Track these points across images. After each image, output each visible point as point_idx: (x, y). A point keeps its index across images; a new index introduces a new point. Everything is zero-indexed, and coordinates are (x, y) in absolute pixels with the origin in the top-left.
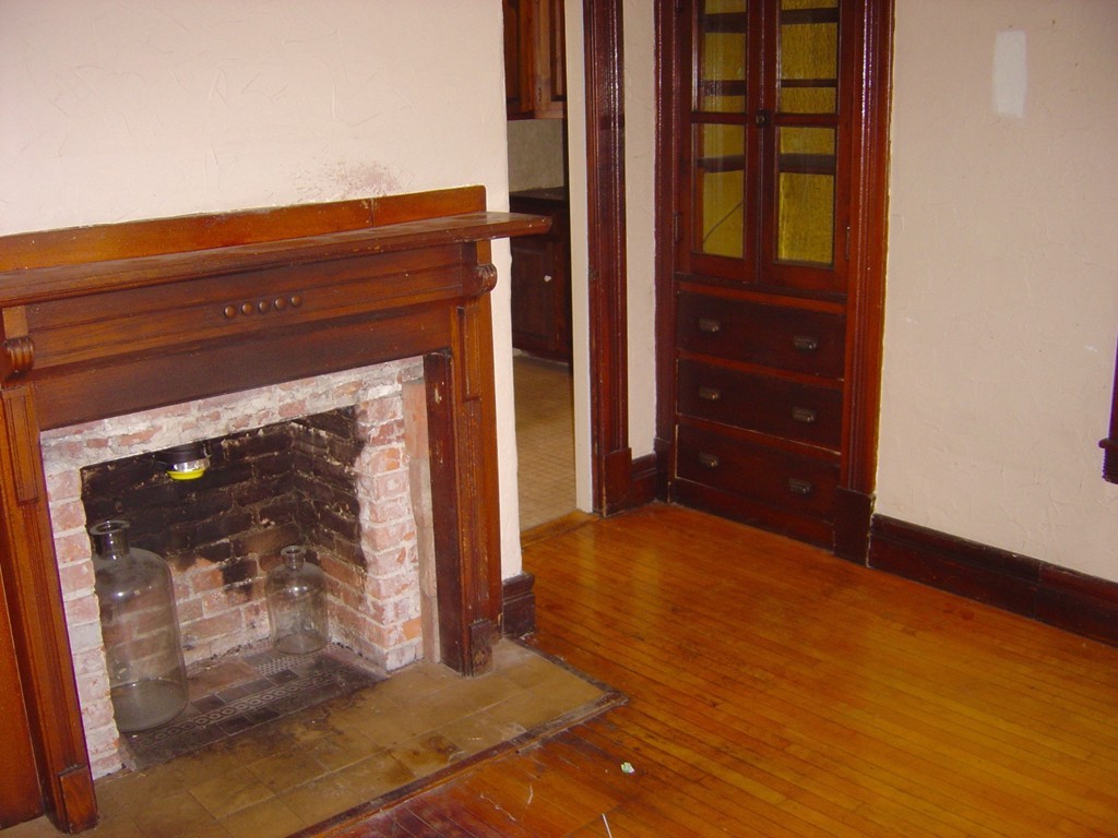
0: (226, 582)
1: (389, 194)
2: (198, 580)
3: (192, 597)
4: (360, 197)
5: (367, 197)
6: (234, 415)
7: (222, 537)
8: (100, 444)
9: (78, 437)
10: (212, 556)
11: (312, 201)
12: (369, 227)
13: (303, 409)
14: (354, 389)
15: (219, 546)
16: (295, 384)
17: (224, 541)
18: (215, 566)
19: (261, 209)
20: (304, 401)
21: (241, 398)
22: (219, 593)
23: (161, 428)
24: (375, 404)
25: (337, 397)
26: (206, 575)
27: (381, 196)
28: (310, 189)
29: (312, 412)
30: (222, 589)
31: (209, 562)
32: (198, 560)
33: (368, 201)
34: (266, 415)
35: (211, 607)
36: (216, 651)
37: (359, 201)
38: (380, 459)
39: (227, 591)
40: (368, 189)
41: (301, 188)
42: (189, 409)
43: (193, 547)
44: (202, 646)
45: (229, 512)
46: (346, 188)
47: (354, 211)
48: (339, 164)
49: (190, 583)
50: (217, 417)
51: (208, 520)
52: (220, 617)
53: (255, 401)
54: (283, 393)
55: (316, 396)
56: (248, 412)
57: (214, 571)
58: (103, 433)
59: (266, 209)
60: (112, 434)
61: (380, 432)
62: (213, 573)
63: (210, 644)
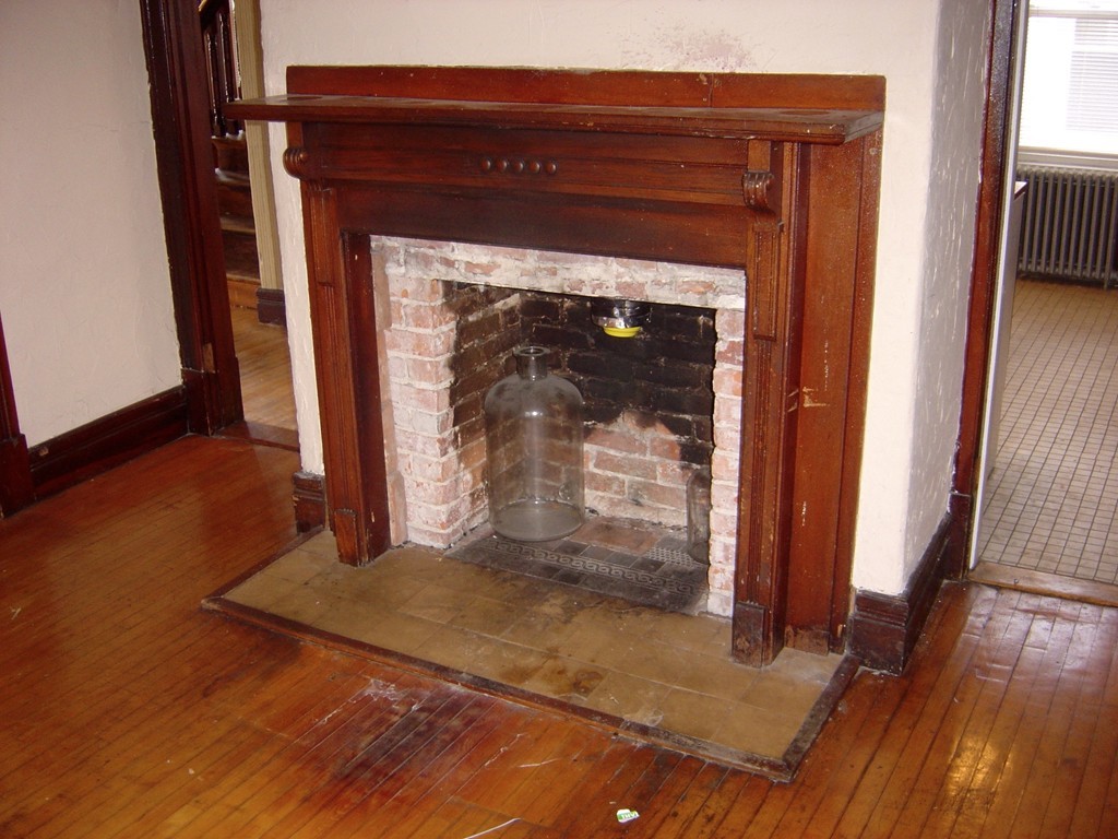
0: (683, 458)
1: (739, 71)
2: (655, 444)
3: (648, 457)
4: (698, 70)
5: (708, 70)
6: (567, 275)
7: (684, 412)
8: (449, 263)
9: (432, 251)
10: (674, 427)
11: (640, 67)
12: (706, 107)
13: (641, 292)
14: (702, 290)
15: (681, 419)
16: (634, 264)
17: (688, 417)
18: (674, 438)
19: (581, 70)
20: (643, 285)
21: (577, 261)
22: (675, 465)
23: (500, 266)
24: (726, 314)
25: (681, 292)
26: (664, 442)
27: (727, 71)
28: (638, 54)
29: (651, 300)
30: (678, 463)
31: (668, 432)
32: (658, 425)
33: (706, 75)
34: (600, 286)
35: (665, 475)
36: (664, 521)
37: (696, 75)
38: (726, 378)
39: (683, 468)
40: (710, 62)
41: (628, 52)
42: (525, 255)
43: (655, 410)
44: (651, 508)
45: (696, 390)
46: (682, 57)
47: (689, 84)
48: (676, 29)
49: (648, 444)
50: (554, 273)
51: (674, 390)
52: (671, 489)
53: (589, 268)
54: (622, 270)
55: (657, 283)
56: (584, 277)
57: (672, 442)
58: (451, 255)
59: (585, 70)
60: (459, 258)
61: (728, 347)
62: (671, 443)
63: (658, 510)
